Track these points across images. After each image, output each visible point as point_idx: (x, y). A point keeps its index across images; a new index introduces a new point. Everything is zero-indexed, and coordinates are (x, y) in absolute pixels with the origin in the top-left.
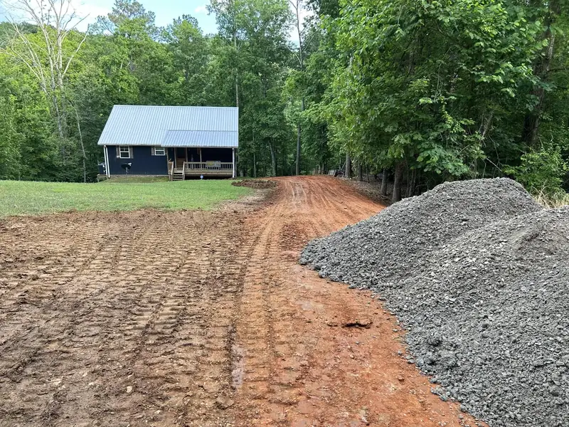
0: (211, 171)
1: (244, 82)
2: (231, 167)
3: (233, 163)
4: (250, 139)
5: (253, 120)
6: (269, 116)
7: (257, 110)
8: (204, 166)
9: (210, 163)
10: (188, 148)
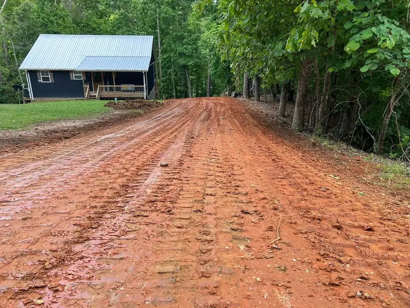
0: (125, 93)
1: (162, 15)
2: (142, 89)
3: (145, 86)
4: (169, 68)
5: (172, 50)
6: (184, 46)
7: (175, 42)
8: (118, 89)
9: (124, 87)
10: (104, 72)
